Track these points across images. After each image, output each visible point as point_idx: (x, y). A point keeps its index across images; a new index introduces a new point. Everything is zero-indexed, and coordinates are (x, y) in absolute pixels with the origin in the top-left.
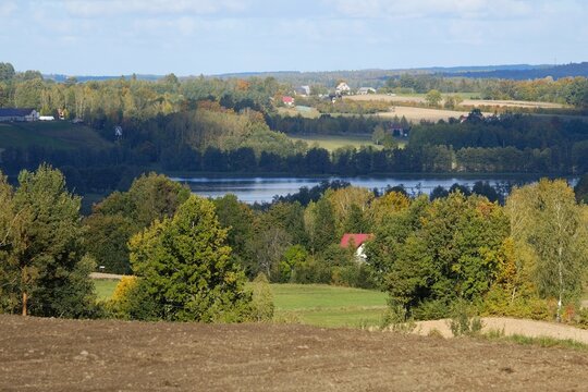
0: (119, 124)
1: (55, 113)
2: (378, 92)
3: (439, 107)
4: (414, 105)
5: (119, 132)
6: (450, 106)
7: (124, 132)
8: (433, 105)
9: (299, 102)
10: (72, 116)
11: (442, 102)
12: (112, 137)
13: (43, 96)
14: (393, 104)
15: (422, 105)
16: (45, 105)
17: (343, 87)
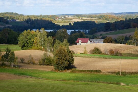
0: (30, 22)
1: (21, 20)
2: (72, 17)
3: (80, 19)
4: (76, 19)
5: (30, 23)
6: (82, 19)
7: (31, 23)
8: (79, 19)
9: (59, 18)
10: (23, 20)
11: (81, 18)
12: (29, 24)
13: (19, 17)
14: (73, 19)
15: (77, 19)
16: (19, 19)
17: (67, 16)
